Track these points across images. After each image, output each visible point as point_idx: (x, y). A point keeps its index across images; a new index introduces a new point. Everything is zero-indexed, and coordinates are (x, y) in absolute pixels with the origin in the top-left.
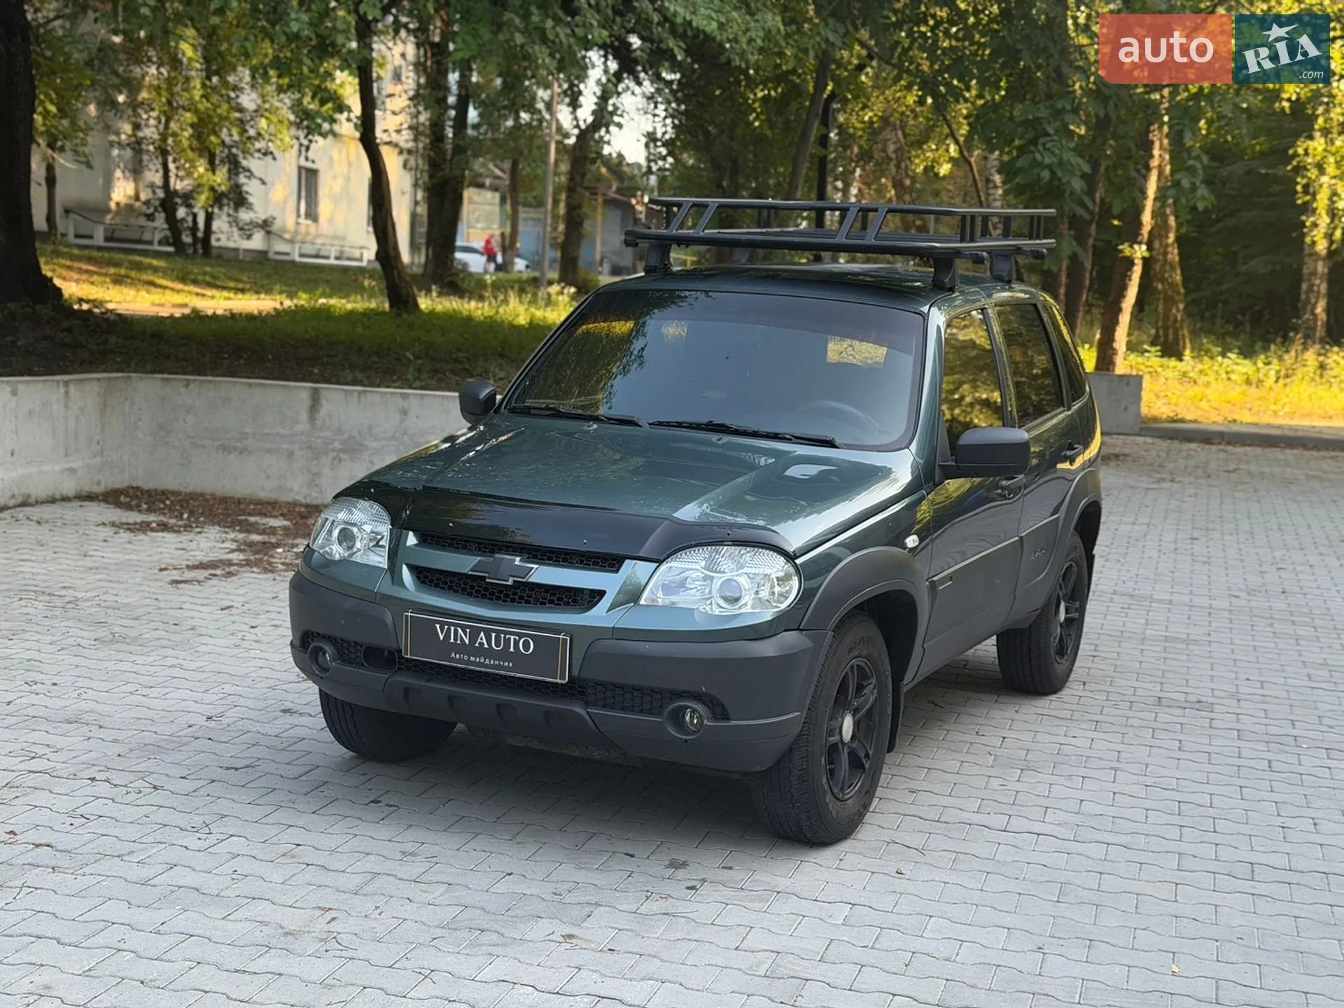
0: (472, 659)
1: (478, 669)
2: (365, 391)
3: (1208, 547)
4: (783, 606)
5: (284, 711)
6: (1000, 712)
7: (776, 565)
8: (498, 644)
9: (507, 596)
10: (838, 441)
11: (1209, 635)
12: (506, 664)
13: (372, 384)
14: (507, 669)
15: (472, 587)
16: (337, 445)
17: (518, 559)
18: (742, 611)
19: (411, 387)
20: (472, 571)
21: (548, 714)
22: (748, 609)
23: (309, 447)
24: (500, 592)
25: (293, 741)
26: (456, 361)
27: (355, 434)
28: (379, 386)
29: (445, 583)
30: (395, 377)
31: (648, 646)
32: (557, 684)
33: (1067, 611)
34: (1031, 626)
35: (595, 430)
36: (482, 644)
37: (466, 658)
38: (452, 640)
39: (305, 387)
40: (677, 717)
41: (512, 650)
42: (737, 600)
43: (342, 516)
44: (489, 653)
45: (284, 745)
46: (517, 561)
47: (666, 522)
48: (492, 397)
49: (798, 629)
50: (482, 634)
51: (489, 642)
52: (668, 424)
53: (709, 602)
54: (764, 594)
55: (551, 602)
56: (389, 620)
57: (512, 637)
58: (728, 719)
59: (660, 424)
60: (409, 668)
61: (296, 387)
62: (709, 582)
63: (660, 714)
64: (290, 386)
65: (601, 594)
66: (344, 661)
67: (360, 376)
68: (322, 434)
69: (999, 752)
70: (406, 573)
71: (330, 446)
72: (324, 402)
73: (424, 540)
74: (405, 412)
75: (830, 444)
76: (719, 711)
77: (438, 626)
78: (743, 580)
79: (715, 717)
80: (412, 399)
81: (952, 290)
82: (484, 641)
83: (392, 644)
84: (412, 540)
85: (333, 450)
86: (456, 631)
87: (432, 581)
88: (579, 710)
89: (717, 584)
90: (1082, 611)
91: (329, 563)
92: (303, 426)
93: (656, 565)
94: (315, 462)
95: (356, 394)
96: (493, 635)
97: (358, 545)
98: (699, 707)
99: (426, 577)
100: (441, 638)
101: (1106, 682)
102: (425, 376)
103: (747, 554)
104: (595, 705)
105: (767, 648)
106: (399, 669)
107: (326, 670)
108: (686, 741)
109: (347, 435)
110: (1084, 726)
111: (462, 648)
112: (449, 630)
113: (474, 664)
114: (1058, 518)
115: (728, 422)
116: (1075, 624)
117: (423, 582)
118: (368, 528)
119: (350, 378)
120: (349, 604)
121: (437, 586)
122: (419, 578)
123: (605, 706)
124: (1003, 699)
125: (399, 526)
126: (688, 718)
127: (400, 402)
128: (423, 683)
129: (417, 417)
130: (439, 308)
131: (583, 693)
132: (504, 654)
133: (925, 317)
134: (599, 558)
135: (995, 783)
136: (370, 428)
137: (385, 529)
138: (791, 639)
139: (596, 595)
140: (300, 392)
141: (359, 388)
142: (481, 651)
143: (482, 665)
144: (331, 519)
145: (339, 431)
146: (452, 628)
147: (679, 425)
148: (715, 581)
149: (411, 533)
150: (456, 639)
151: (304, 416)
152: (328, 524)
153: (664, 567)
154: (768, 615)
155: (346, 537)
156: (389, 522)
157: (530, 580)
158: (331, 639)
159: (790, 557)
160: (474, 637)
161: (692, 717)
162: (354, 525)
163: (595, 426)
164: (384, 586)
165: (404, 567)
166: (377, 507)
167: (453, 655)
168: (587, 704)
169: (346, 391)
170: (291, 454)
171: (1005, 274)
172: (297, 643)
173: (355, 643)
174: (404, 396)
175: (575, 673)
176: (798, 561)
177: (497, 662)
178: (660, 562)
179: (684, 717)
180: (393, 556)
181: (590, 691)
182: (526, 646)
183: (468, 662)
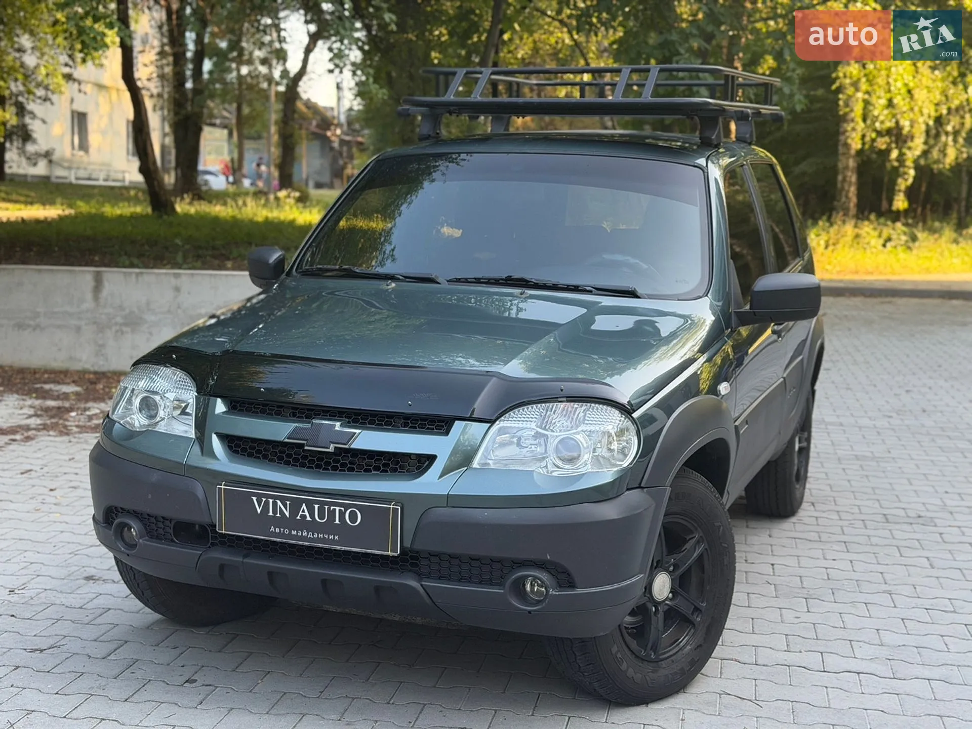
0: (294, 532)
1: (300, 543)
2: (142, 273)
4: (626, 463)
5: (89, 578)
7: (613, 420)
8: (321, 516)
9: (328, 463)
10: (640, 291)
11: (889, 452)
12: (331, 537)
13: (146, 267)
14: (333, 542)
15: (289, 456)
16: (119, 320)
17: (338, 424)
18: (583, 471)
19: (180, 268)
20: (288, 438)
21: (378, 589)
22: (589, 468)
23: (95, 323)
24: (321, 459)
25: (99, 611)
26: (214, 248)
27: (135, 310)
28: (152, 268)
29: (259, 452)
30: (165, 262)
31: (487, 513)
32: (388, 556)
33: (800, 442)
34: (778, 459)
35: (393, 288)
36: (304, 517)
37: (287, 531)
38: (271, 514)
39: (89, 272)
40: (518, 588)
41: (337, 522)
42: (577, 458)
43: (142, 384)
44: (312, 526)
45: (91, 617)
46: (338, 426)
47: (494, 379)
48: (281, 262)
49: (640, 487)
50: (304, 506)
51: (312, 514)
52: (466, 281)
53: (543, 464)
54: (603, 452)
55: (377, 469)
56: (200, 493)
57: (337, 509)
58: (572, 585)
59: (458, 281)
60: (223, 543)
61: (80, 271)
62: (542, 441)
63: (501, 585)
64: (73, 271)
65: (432, 458)
66: (152, 537)
67: (135, 261)
68: (106, 311)
69: (777, 580)
70: (216, 444)
71: (113, 321)
72: (106, 284)
73: (236, 406)
74: (177, 289)
75: (633, 294)
76: (565, 579)
77: (254, 499)
78: (580, 437)
79: (560, 586)
80: (184, 278)
81: (717, 146)
82: (307, 513)
83: (206, 520)
84: (220, 407)
85: (116, 324)
86: (275, 504)
87: (244, 450)
88: (413, 583)
89: (553, 443)
90: (808, 440)
91: (132, 434)
92: (89, 304)
93: (489, 425)
94: (100, 335)
95: (134, 276)
96: (316, 507)
97: (161, 413)
98: (544, 576)
99: (238, 446)
100: (259, 511)
101: (830, 501)
102: (190, 260)
103: (580, 409)
104: (429, 576)
105: (609, 511)
106: (213, 544)
107: (132, 546)
108: (530, 612)
109: (127, 311)
110: (835, 547)
111: (281, 521)
112: (267, 503)
113: (296, 537)
114: (802, 360)
115: (527, 276)
116: (805, 452)
117: (236, 452)
118: (171, 396)
119: (127, 262)
120: (155, 477)
121: (250, 455)
122: (230, 448)
123: (440, 578)
125: (205, 392)
126: (528, 588)
127: (173, 281)
128: (240, 559)
129: (189, 293)
130: (192, 210)
131: (416, 565)
132: (329, 527)
133: (704, 170)
134: (426, 420)
135: (789, 615)
136: (148, 304)
137: (190, 396)
138: (634, 497)
139: (426, 461)
140: (84, 276)
141: (137, 270)
142: (303, 524)
143: (302, 538)
144: (130, 387)
145: (121, 308)
146: (271, 501)
147: (478, 281)
148: (550, 440)
149: (219, 400)
150: (275, 512)
151: (89, 296)
152: (128, 393)
153: (498, 425)
154: (607, 476)
155: (148, 406)
156: (194, 389)
157: (353, 446)
158: (136, 515)
159: (626, 410)
160: (295, 506)
161: (532, 586)
162: (156, 393)
163: (393, 285)
164: (194, 457)
165: (214, 437)
166: (178, 375)
167: (272, 529)
168: (420, 576)
169: (125, 273)
170: (78, 329)
171: (748, 136)
172: (100, 518)
173: (163, 518)
174: (177, 276)
175: (407, 544)
176: (635, 415)
177: (321, 536)
178: (492, 422)
179: (524, 585)
180: (201, 425)
181: (424, 562)
182: (353, 517)
183: (290, 536)
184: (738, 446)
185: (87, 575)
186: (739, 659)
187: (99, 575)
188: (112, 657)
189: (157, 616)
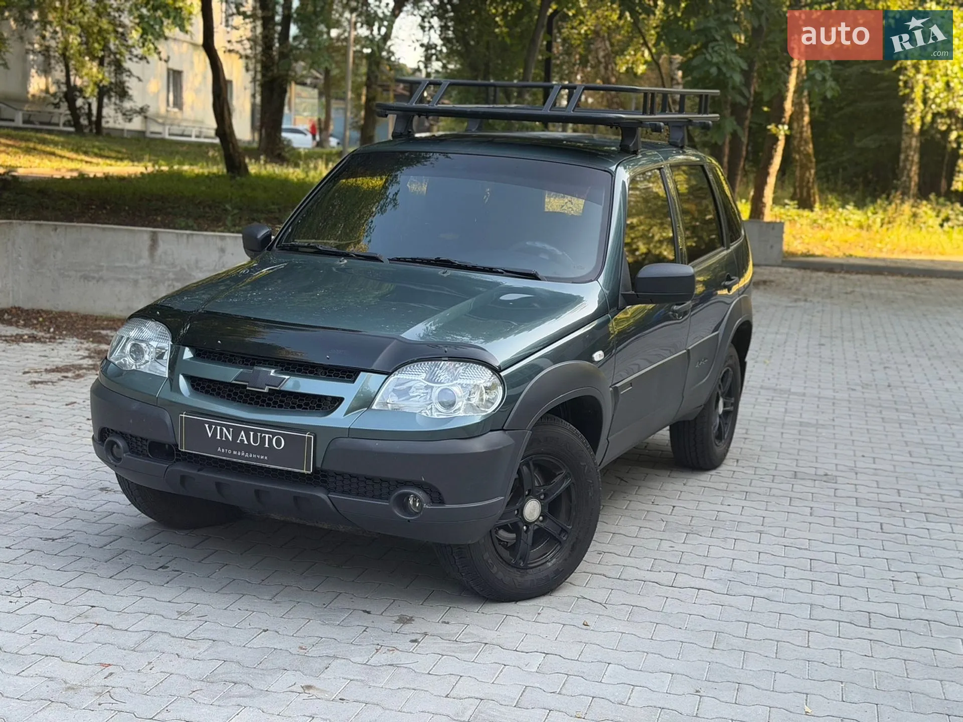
0: (235, 453)
1: (240, 461)
2: (192, 235)
3: (832, 351)
4: (490, 411)
6: (671, 485)
7: (485, 377)
8: (255, 441)
9: (264, 401)
10: (540, 274)
11: (833, 420)
12: (262, 457)
13: (201, 229)
14: (263, 461)
15: (236, 394)
16: (171, 276)
17: (273, 371)
18: (456, 414)
19: (229, 231)
20: (235, 380)
21: (296, 498)
22: (461, 413)
23: (150, 277)
24: (258, 397)
25: (105, 514)
26: (270, 212)
27: (185, 267)
28: (206, 230)
29: (214, 390)
30: (220, 224)
31: (377, 444)
32: (304, 473)
33: (725, 405)
34: (696, 418)
35: (346, 264)
36: (242, 441)
37: (230, 452)
38: (218, 438)
39: (146, 231)
40: (402, 502)
41: (267, 446)
42: (453, 404)
43: (133, 334)
44: (248, 448)
45: (97, 518)
46: (272, 372)
47: (395, 341)
48: (267, 237)
49: (502, 429)
50: (243, 433)
51: (248, 439)
52: (405, 260)
53: (429, 407)
54: (475, 400)
55: (300, 406)
56: (168, 420)
57: (267, 436)
58: (442, 502)
59: (398, 260)
60: (185, 460)
61: (138, 230)
62: (429, 391)
63: (387, 499)
64: (134, 230)
65: (341, 400)
66: (133, 452)
67: (191, 222)
68: (160, 267)
69: (671, 519)
70: (182, 381)
71: (166, 277)
72: (160, 242)
73: (199, 354)
74: (222, 250)
75: (534, 277)
76: (436, 497)
77: (207, 426)
78: (457, 390)
79: (433, 501)
80: (228, 241)
81: (635, 153)
82: (245, 439)
83: (171, 441)
84: (188, 354)
85: (168, 279)
86: (221, 430)
87: (203, 388)
88: (323, 496)
89: (436, 392)
90: (736, 405)
91: (121, 372)
92: (145, 261)
93: (386, 376)
94: (155, 288)
95: (185, 237)
96: (252, 433)
97: (147, 357)
98: (420, 494)
99: (198, 385)
100: (210, 435)
101: (755, 459)
102: (243, 222)
103: (460, 367)
104: (335, 491)
105: (477, 445)
106: (177, 460)
107: (119, 459)
108: (409, 521)
109: (178, 268)
110: (736, 496)
111: (226, 443)
112: (216, 429)
113: (236, 457)
114: (718, 334)
115: (452, 259)
116: (731, 415)
117: (197, 389)
118: (154, 344)
119: (183, 224)
120: (135, 406)
121: (207, 392)
122: (193, 386)
123: (343, 492)
124: (674, 474)
125: (179, 342)
126: (411, 502)
127: (219, 243)
128: (195, 472)
129: (233, 254)
130: (264, 172)
131: (325, 482)
132: (261, 449)
133: (613, 175)
134: (339, 370)
135: (665, 545)
136: (197, 261)
137: (167, 344)
138: (495, 438)
139: (337, 401)
140: (143, 234)
141: (188, 232)
142: (242, 447)
143: (240, 457)
144: (126, 337)
145: (173, 265)
146: (219, 428)
147: (414, 261)
148: (434, 389)
149: (187, 349)
150: (221, 436)
151: (146, 254)
152: (124, 340)
153: (392, 378)
154: (477, 418)
155: (137, 351)
156: (170, 339)
157: (282, 389)
158: (122, 435)
159: (496, 371)
160: (236, 435)
161: (414, 502)
162: (142, 341)
163: (346, 261)
164: (163, 392)
165: (181, 378)
166: (161, 328)
167: (219, 449)
168: (329, 491)
169: (177, 234)
170: (136, 282)
171: (679, 141)
172: (96, 437)
173: (142, 438)
174: (223, 238)
175: (319, 465)
176: (503, 374)
177: (254, 456)
178: (389, 374)
179: (408, 501)
180: (173, 365)
181: (331, 479)
182: (278, 442)
183: (232, 455)
184: (616, 404)
185: (101, 486)
186: (607, 574)
187: (111, 488)
188: (108, 547)
189: (150, 520)
